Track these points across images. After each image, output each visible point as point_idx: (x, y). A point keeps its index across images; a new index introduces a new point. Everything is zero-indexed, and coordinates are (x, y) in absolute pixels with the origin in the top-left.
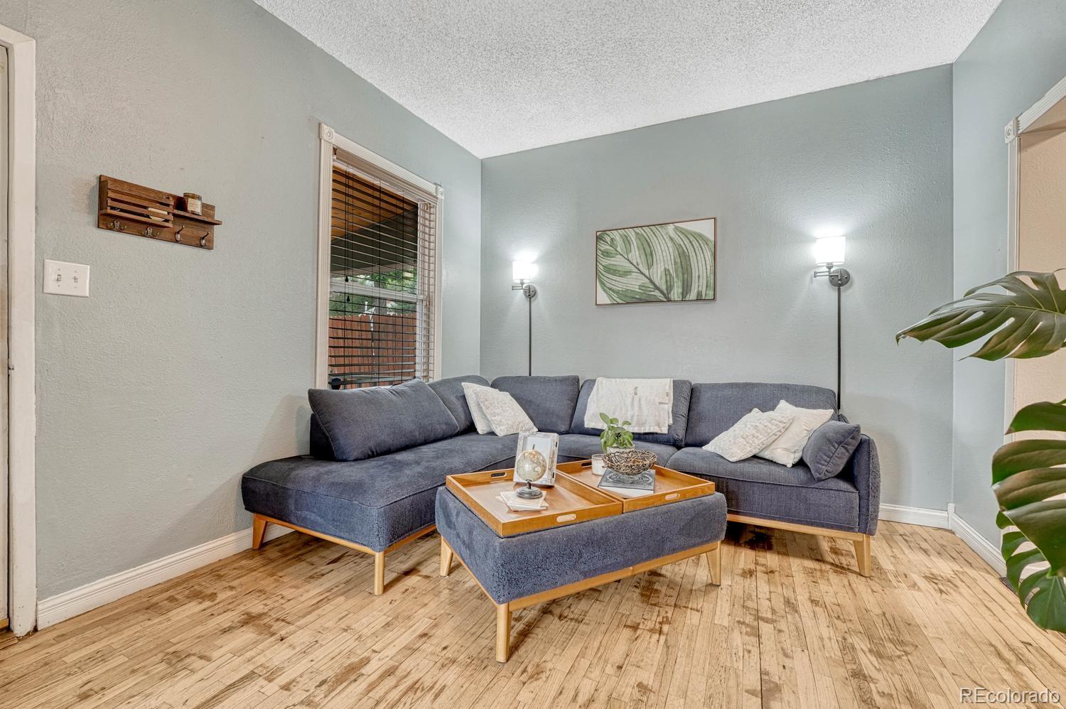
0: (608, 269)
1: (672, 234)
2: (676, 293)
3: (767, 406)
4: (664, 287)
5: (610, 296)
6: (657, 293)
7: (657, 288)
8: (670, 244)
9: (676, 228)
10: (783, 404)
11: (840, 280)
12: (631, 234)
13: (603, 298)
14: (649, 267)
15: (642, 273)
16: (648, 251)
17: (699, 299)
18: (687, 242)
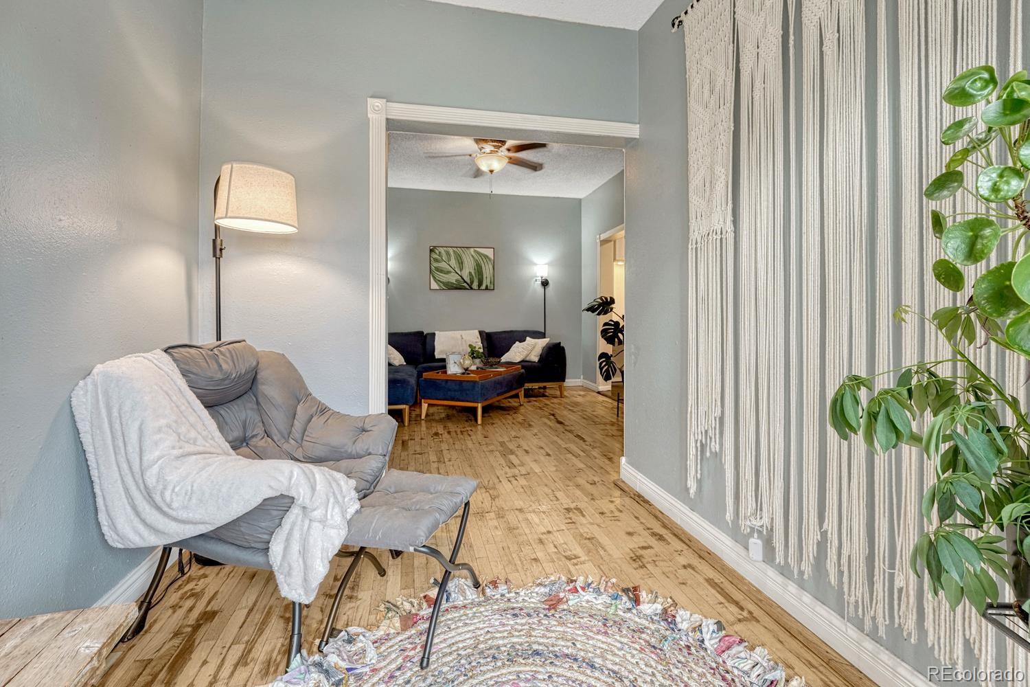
0: (437, 269)
1: (473, 253)
2: (475, 285)
3: (522, 340)
4: (469, 282)
5: (439, 285)
6: (465, 284)
7: (465, 282)
8: (472, 259)
9: (475, 251)
10: (528, 338)
11: (545, 284)
12: (451, 250)
13: (434, 286)
14: (461, 270)
15: (456, 273)
16: (460, 261)
17: (487, 288)
18: (480, 258)
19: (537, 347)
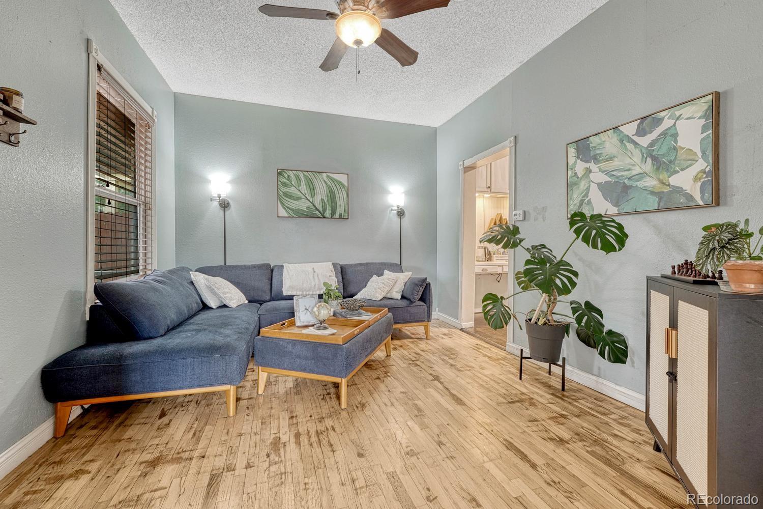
0: (286, 194)
1: (325, 179)
2: (328, 213)
3: (380, 274)
4: (321, 209)
5: (287, 212)
6: (317, 212)
7: (317, 209)
8: (324, 185)
9: (328, 176)
10: (386, 272)
11: (401, 214)
12: (301, 175)
13: (283, 213)
14: (312, 196)
15: (308, 199)
16: (311, 186)
17: (340, 217)
18: (333, 185)
19: (399, 282)
